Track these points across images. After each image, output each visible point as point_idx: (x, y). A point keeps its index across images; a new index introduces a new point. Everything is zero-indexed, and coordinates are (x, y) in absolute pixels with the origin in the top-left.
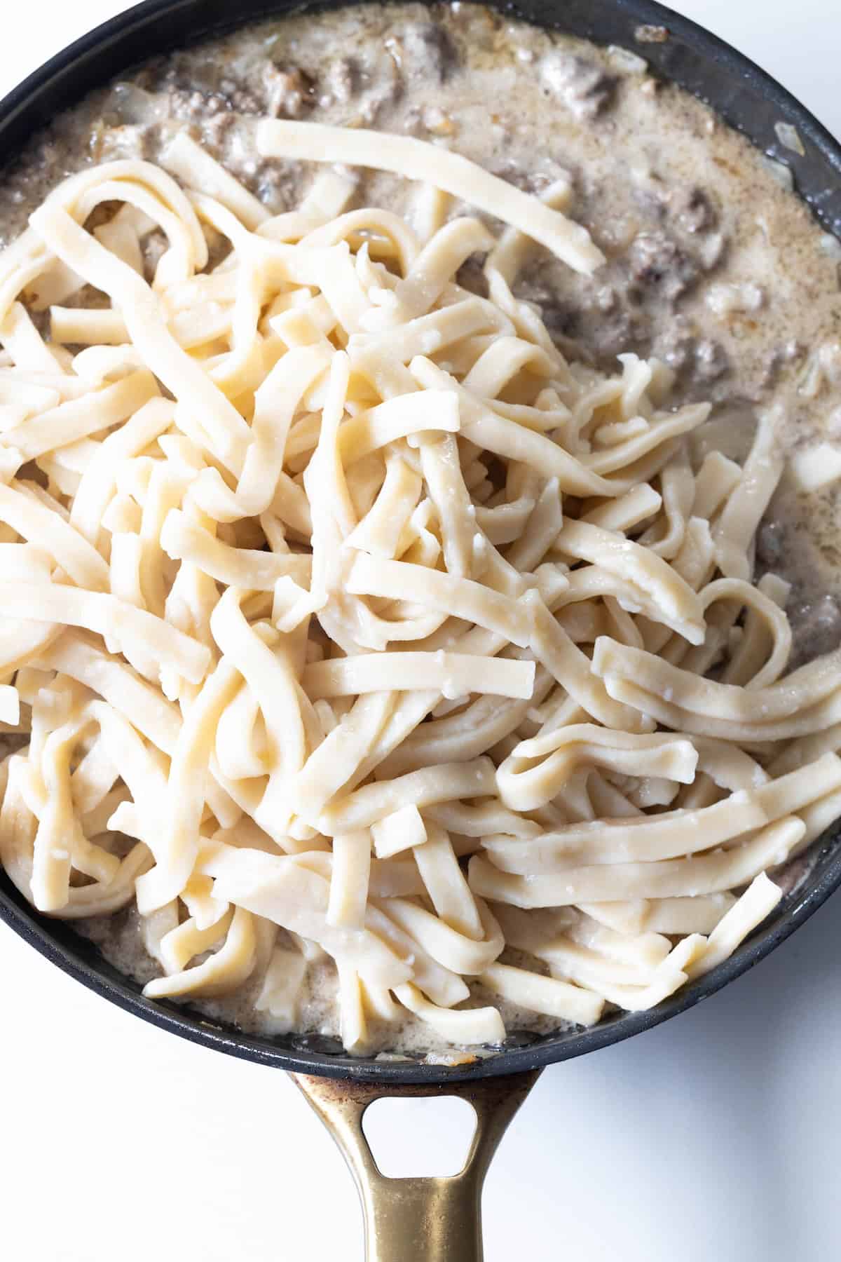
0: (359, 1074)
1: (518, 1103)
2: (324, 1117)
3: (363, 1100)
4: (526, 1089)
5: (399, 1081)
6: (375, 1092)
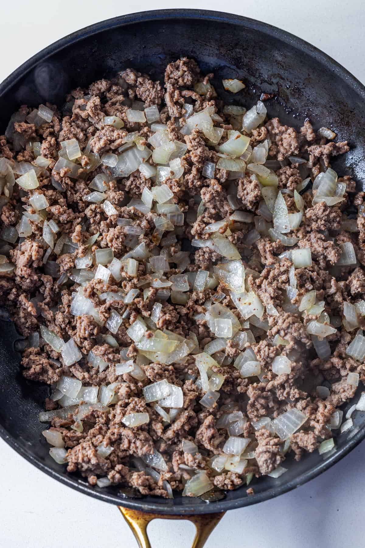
0: (146, 509)
1: (215, 524)
2: (130, 525)
3: (148, 520)
4: (219, 519)
5: (165, 513)
6: (153, 516)
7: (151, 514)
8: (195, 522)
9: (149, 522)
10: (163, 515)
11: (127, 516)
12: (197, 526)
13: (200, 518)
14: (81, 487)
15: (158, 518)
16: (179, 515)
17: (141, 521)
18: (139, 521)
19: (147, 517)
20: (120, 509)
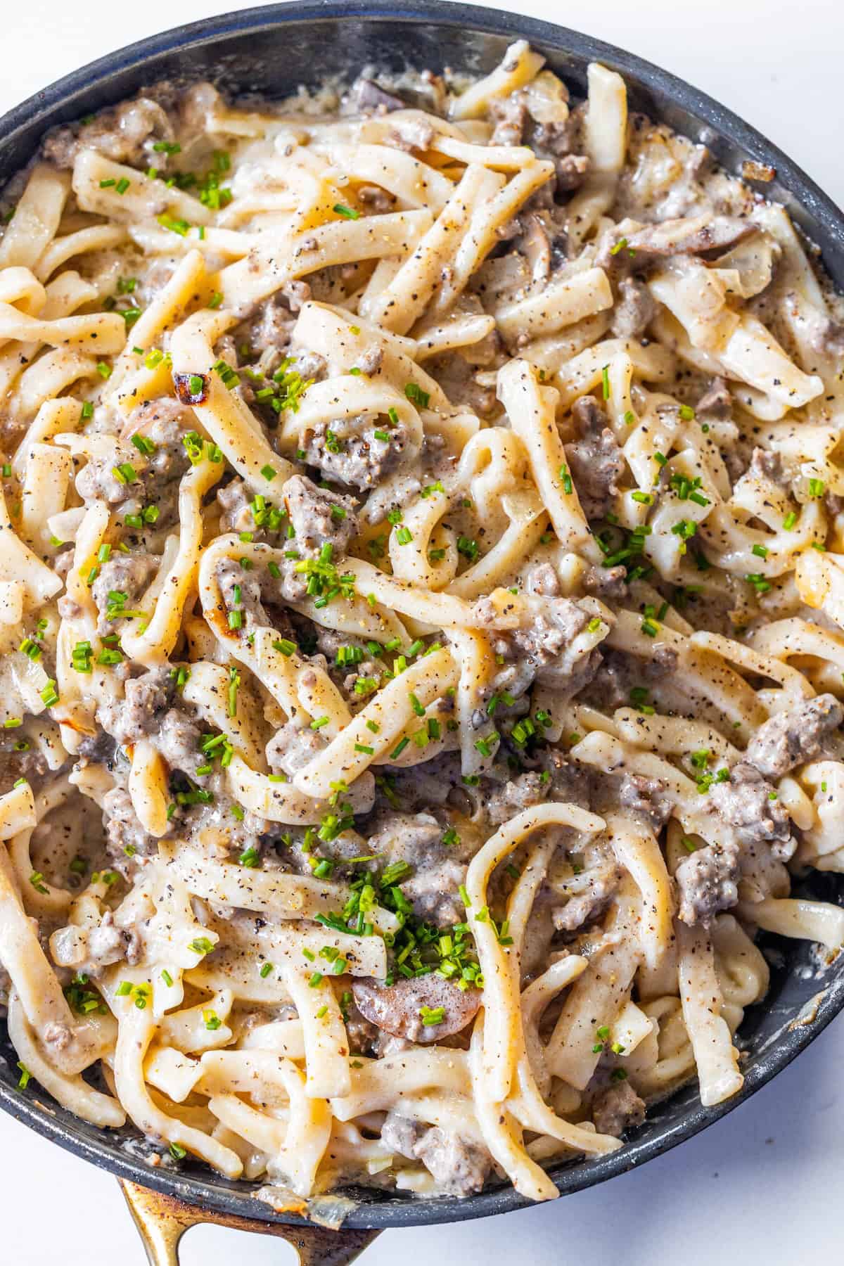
0: (186, 1193)
3: (185, 1221)
5: (228, 1211)
6: (200, 1216)
7: (196, 1210)
8: (300, 1245)
9: (187, 1227)
10: (223, 1215)
11: (137, 1206)
12: (301, 1255)
13: (313, 1238)
14: (36, 1117)
15: (211, 1221)
16: (264, 1222)
17: (169, 1223)
18: (164, 1222)
19: (185, 1215)
20: (123, 1186)
